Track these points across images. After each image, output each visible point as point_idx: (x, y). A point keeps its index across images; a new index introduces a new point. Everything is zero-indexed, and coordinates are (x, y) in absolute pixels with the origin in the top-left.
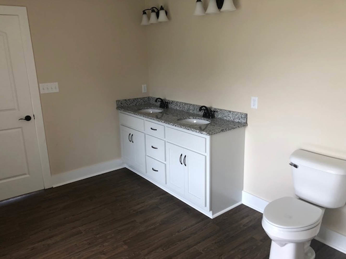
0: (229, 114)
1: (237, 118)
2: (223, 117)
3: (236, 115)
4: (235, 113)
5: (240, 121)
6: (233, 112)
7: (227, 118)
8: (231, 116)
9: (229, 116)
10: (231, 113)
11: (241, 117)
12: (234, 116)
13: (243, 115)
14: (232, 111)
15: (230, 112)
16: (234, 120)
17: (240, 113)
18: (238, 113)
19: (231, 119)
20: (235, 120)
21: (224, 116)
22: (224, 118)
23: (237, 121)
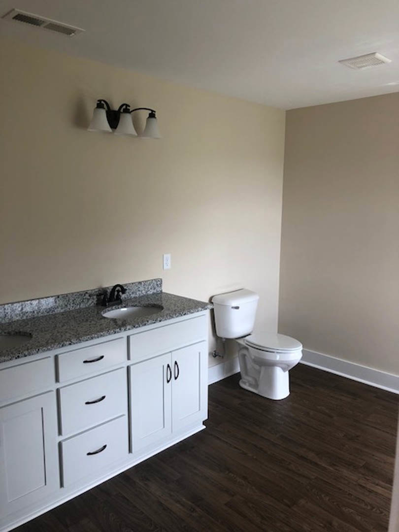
0: (139, 288)
1: (151, 289)
2: (130, 295)
3: (150, 285)
4: (149, 282)
5: (155, 291)
6: (146, 281)
7: (136, 294)
8: (143, 289)
9: (139, 291)
10: (143, 283)
11: (157, 285)
12: (147, 287)
13: (159, 281)
14: (143, 282)
15: (140, 283)
16: (146, 292)
17: (155, 280)
18: (152, 280)
19: (142, 293)
20: (149, 292)
21: (130, 293)
22: (132, 295)
23: (151, 293)
